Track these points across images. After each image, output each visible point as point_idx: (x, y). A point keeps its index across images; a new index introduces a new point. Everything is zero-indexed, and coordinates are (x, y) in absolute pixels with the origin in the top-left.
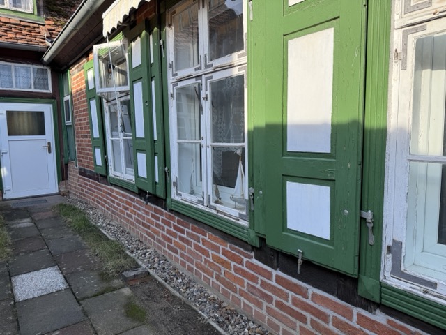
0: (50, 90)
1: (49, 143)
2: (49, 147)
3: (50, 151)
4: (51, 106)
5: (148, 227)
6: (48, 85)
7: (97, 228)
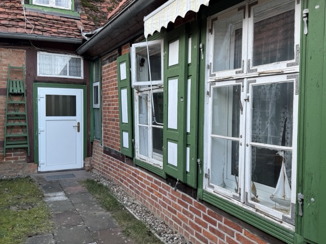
0: (82, 77)
1: (79, 123)
2: (79, 127)
3: (79, 131)
4: (82, 90)
5: (175, 212)
6: (80, 72)
7: (123, 207)
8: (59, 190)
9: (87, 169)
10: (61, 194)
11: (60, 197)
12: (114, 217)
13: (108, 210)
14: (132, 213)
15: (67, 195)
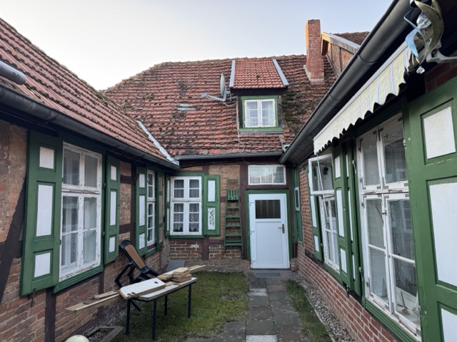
0: (285, 183)
1: (283, 225)
2: (283, 228)
3: (284, 232)
4: (285, 195)
5: (352, 320)
6: (283, 178)
7: (313, 309)
8: (263, 287)
9: (293, 269)
10: (264, 290)
11: (262, 292)
12: (300, 317)
13: (298, 310)
14: (318, 316)
15: (268, 292)
